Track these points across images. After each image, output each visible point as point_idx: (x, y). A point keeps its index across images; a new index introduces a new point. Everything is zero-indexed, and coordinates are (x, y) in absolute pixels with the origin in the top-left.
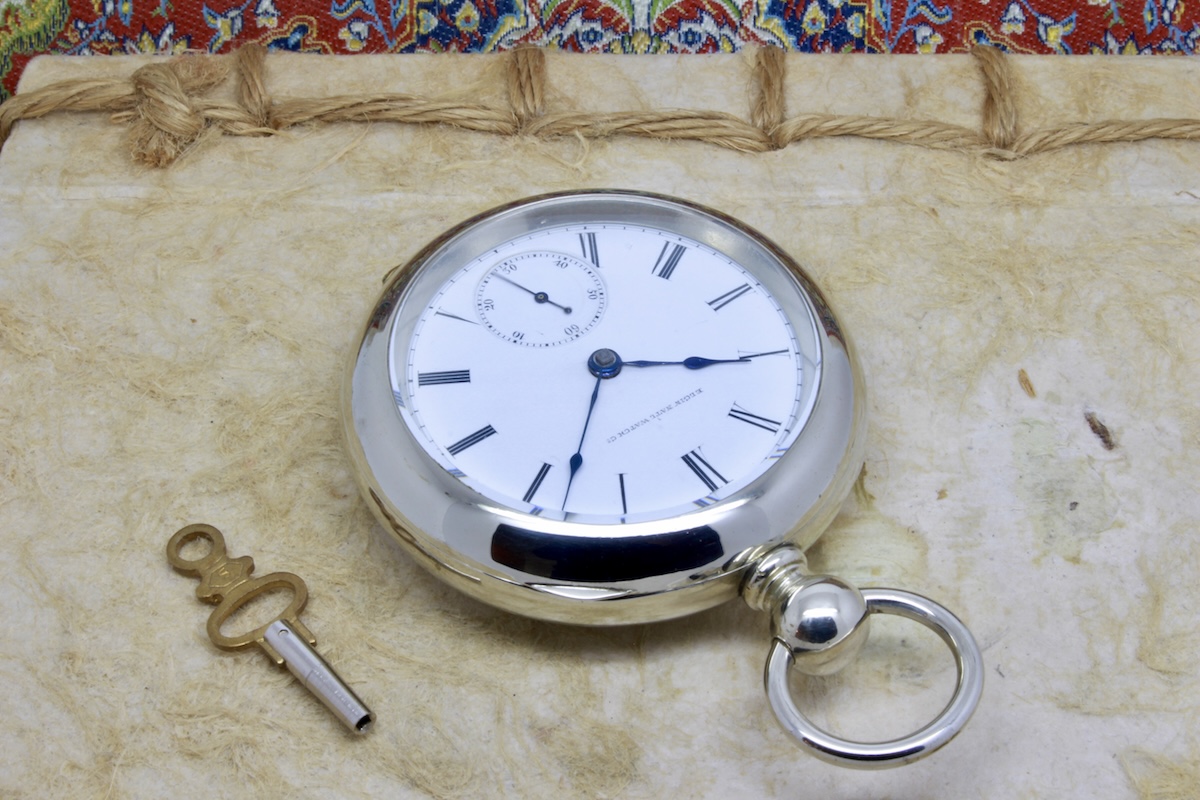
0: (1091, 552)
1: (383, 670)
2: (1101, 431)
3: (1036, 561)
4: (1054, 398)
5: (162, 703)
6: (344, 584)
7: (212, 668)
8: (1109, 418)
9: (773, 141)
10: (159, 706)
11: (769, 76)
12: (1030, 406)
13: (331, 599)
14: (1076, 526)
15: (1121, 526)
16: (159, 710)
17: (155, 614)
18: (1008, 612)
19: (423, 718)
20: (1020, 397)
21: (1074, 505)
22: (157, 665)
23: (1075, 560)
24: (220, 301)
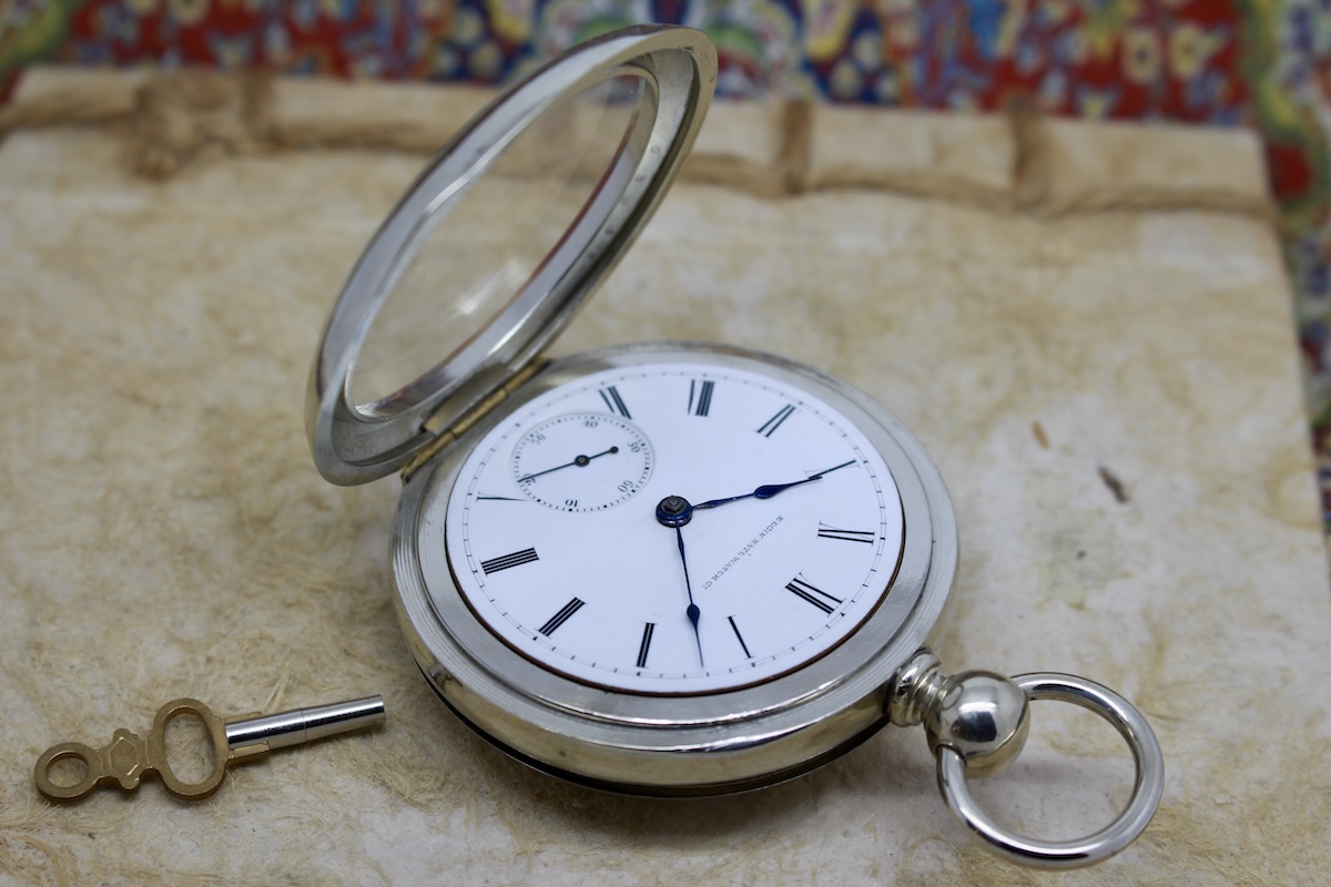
0: (1095, 600)
1: (360, 676)
2: (1114, 485)
3: (1039, 606)
4: (1067, 450)
5: (129, 696)
6: (323, 592)
7: (183, 665)
8: (1123, 472)
9: (794, 188)
10: (125, 698)
11: (795, 124)
12: (1043, 458)
13: (310, 605)
14: (1082, 575)
15: (1127, 575)
16: (126, 702)
17: (127, 610)
18: (1006, 653)
19: (398, 723)
20: (1033, 450)
21: (1081, 555)
22: (126, 660)
23: (1079, 607)
24: (213, 313)
